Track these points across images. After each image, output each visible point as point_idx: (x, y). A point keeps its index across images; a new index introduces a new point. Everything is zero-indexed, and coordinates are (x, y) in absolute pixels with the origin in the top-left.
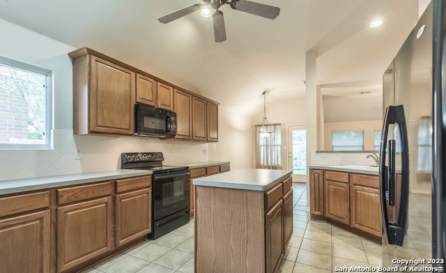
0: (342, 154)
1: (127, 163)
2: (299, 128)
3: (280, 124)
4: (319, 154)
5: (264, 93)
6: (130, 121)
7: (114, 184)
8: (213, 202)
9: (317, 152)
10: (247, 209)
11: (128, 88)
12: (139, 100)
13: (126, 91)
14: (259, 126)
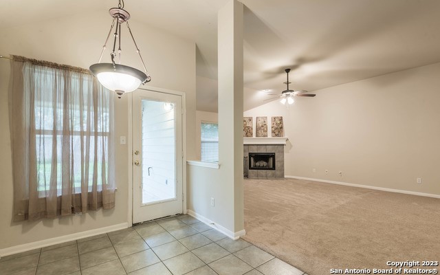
14: (34, 63)
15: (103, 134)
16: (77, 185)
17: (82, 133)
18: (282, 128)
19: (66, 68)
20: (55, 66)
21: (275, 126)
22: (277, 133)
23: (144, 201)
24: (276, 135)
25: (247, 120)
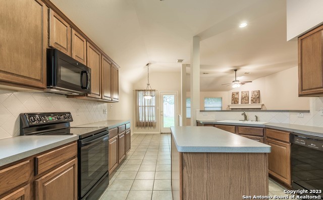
0: (216, 112)
1: (31, 126)
2: (169, 94)
3: (155, 90)
4: (202, 113)
5: (148, 64)
6: (42, 69)
7: (32, 163)
8: (205, 170)
9: (201, 111)
10: (249, 173)
11: (39, 22)
12: (52, 44)
13: (36, 26)
14: (139, 91)
15: (153, 106)
16: (147, 120)
17: (148, 106)
18: (259, 97)
19: (145, 90)
20: (143, 90)
21: (254, 96)
22: (254, 101)
23: (164, 127)
24: (254, 102)
25: (235, 94)
